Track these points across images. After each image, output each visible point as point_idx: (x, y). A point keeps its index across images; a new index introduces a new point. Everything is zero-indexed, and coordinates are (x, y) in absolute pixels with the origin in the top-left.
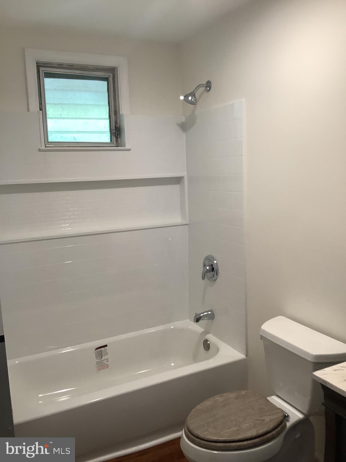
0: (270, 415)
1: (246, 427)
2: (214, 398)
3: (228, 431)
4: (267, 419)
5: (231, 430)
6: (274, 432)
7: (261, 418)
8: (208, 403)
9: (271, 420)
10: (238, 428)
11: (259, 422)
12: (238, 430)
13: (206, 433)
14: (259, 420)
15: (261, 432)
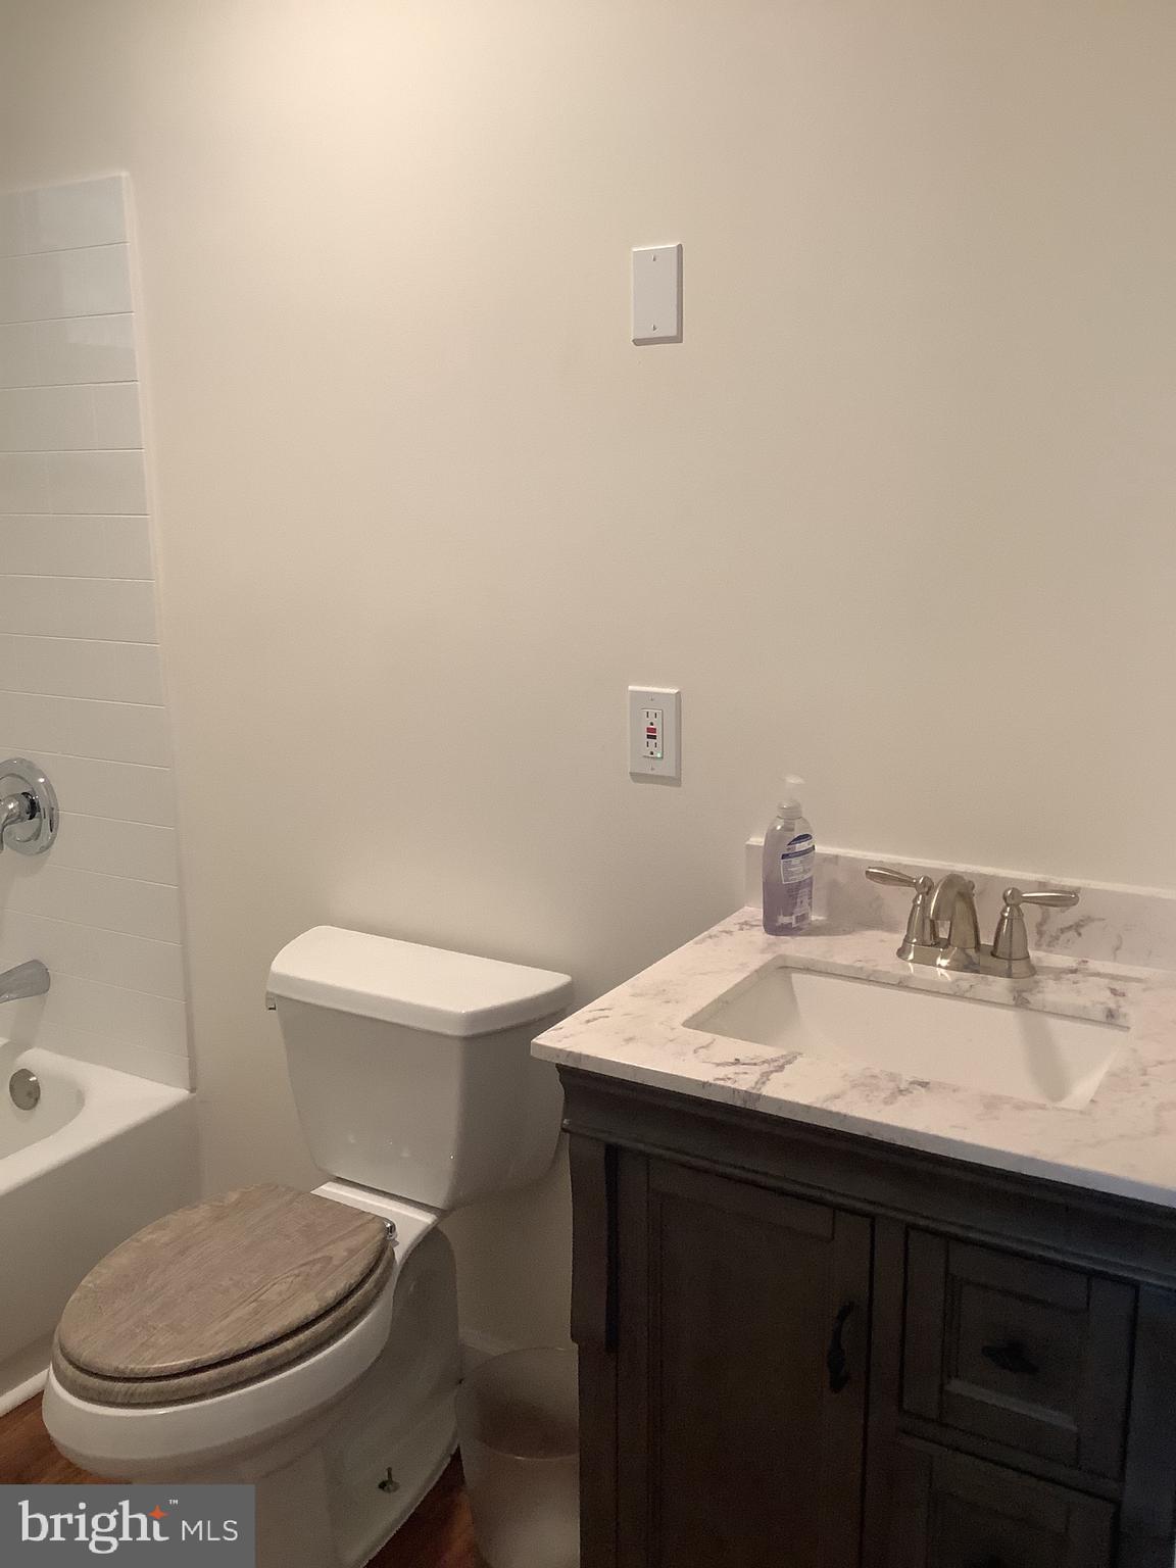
0: (342, 1238)
1: (280, 1294)
2: (138, 1241)
3: (225, 1323)
4: (339, 1251)
5: (232, 1318)
6: (367, 1286)
7: (319, 1255)
8: (121, 1260)
9: (352, 1252)
10: (254, 1304)
11: (318, 1267)
12: (256, 1312)
13: (147, 1355)
14: (314, 1262)
15: (331, 1295)
